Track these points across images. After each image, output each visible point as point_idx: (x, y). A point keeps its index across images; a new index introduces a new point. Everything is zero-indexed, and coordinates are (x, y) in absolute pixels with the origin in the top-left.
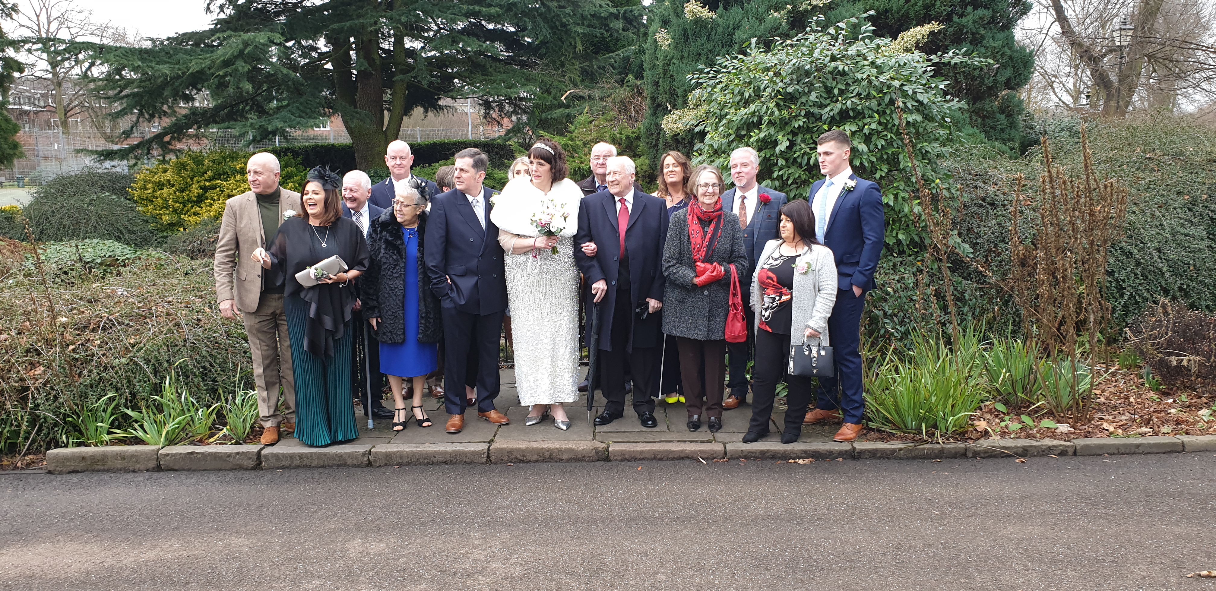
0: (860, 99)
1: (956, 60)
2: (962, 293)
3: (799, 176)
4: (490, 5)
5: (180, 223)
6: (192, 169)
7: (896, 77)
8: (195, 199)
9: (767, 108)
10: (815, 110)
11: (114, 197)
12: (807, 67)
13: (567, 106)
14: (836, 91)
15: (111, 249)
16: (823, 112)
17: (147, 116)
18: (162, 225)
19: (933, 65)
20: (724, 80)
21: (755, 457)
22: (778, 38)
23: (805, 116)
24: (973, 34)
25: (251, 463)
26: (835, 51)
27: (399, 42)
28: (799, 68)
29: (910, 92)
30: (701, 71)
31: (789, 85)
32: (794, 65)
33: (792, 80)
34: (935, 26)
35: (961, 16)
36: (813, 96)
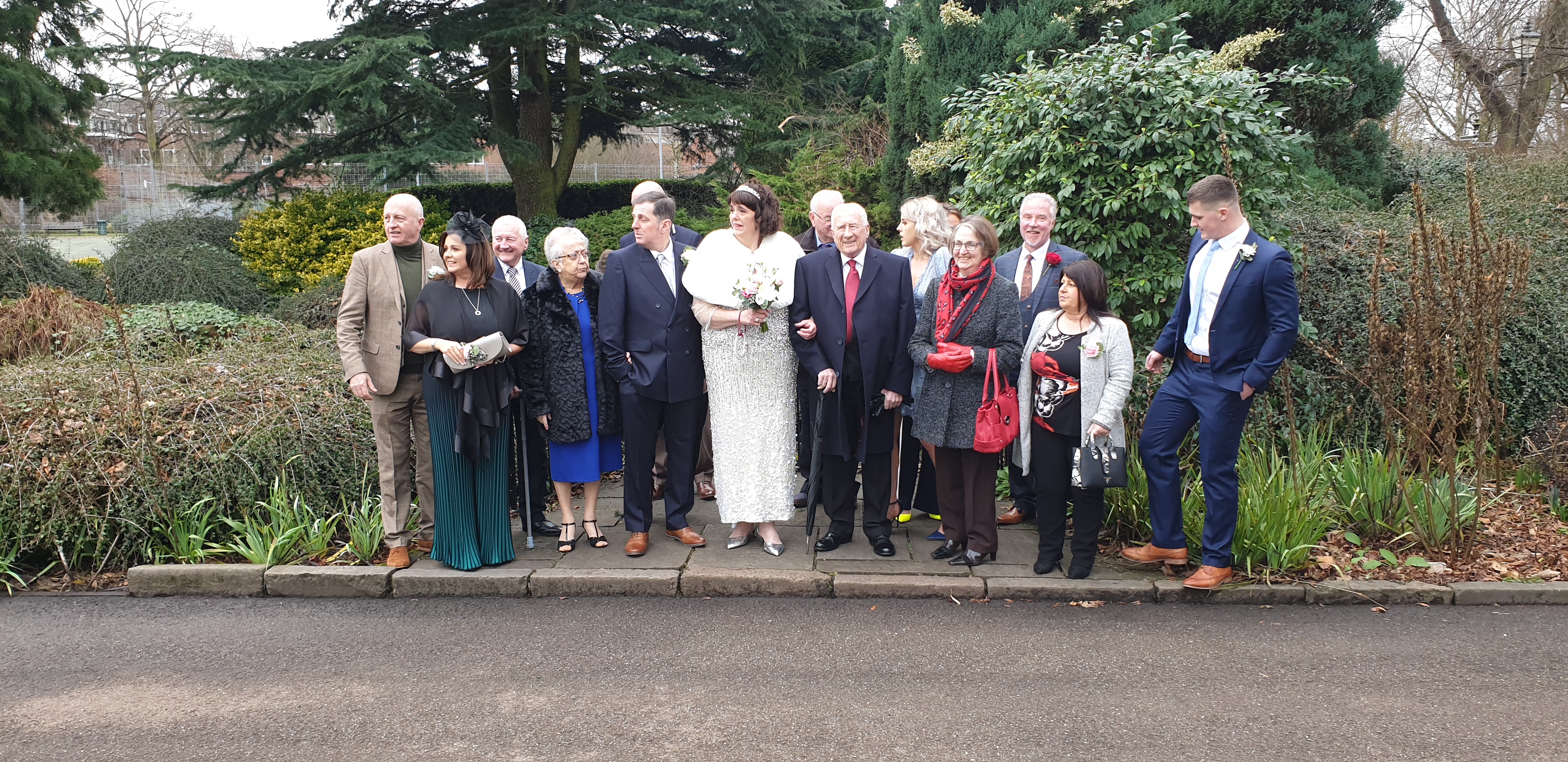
0: (1171, 131)
1: (1299, 79)
2: (1303, 386)
3: (1089, 231)
4: (690, 7)
5: (295, 283)
6: (311, 214)
7: (1218, 101)
8: (313, 252)
9: (1048, 141)
10: (1111, 145)
11: (215, 248)
12: (1100, 89)
13: (785, 137)
14: (1138, 120)
15: (209, 314)
16: (1121, 147)
17: (255, 146)
18: (272, 284)
19: (1268, 85)
20: (991, 104)
21: (1025, 598)
22: (1063, 51)
23: (1097, 152)
24: (1321, 44)
25: (379, 590)
26: (1138, 67)
27: (572, 54)
28: (1089, 89)
29: (1237, 121)
30: (961, 94)
31: (1077, 111)
32: (1083, 85)
33: (1080, 105)
34: (1270, 34)
35: (1305, 21)
36: (1108, 126)
